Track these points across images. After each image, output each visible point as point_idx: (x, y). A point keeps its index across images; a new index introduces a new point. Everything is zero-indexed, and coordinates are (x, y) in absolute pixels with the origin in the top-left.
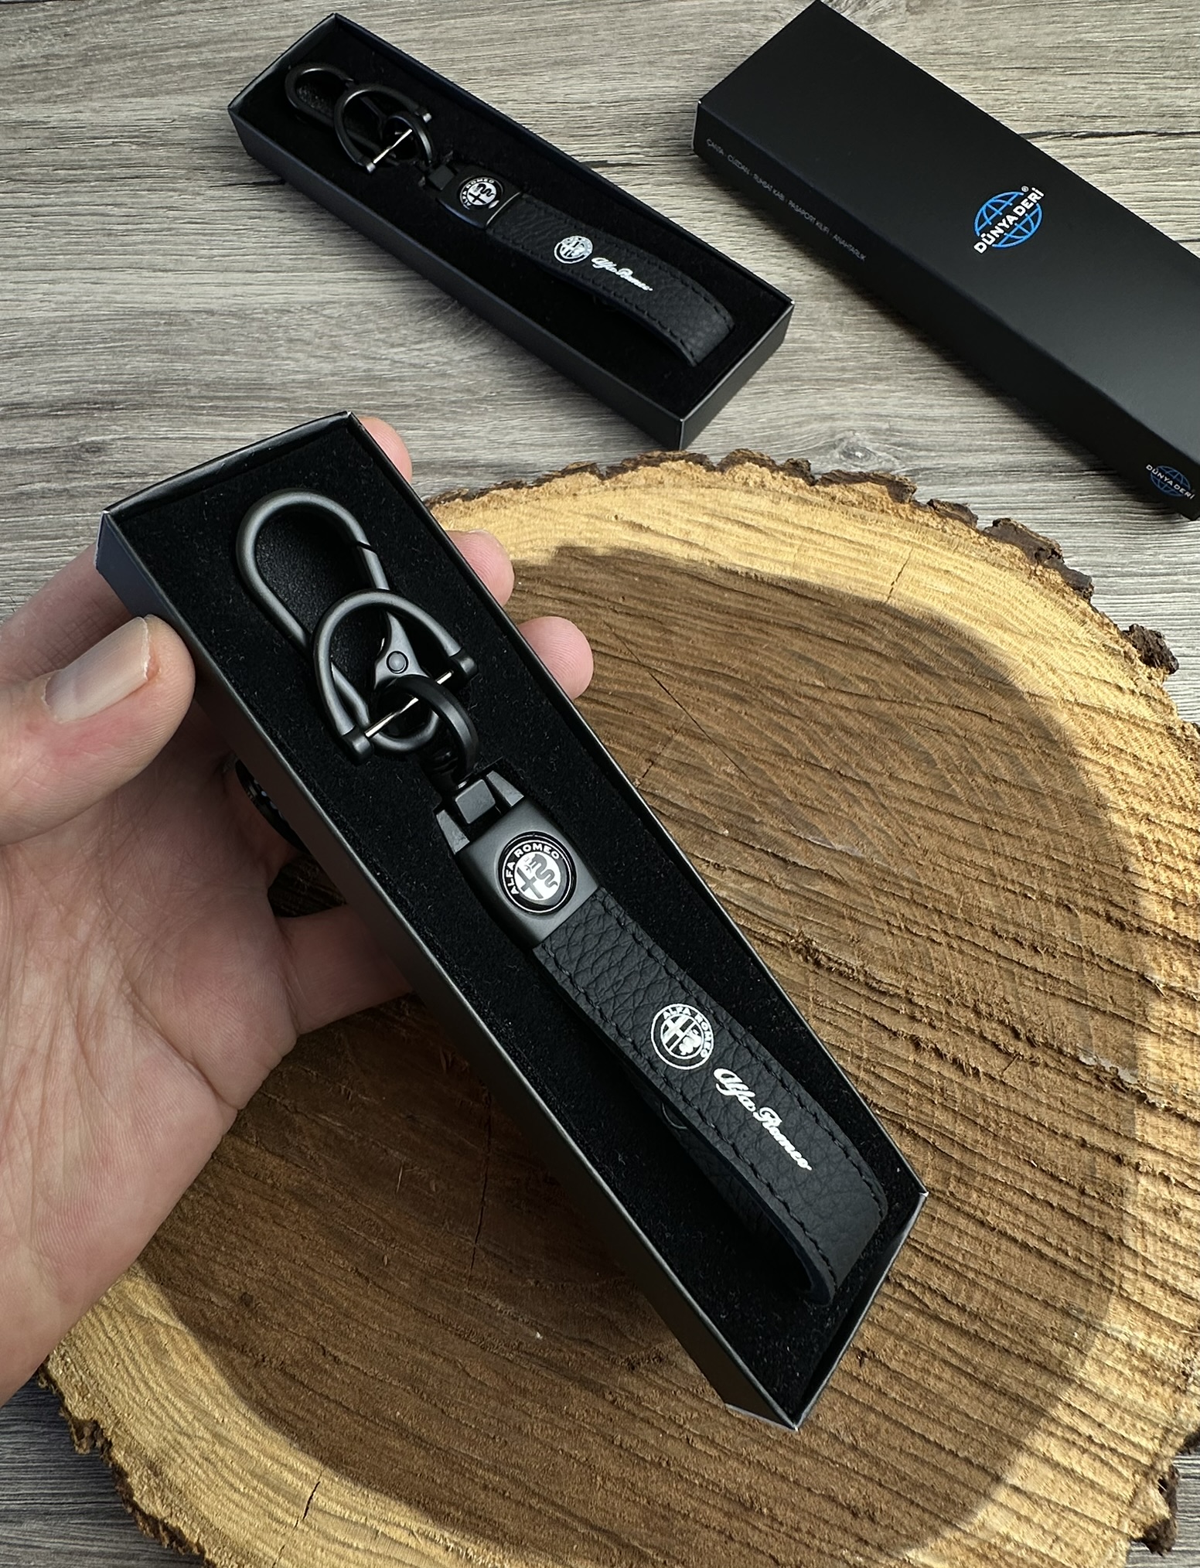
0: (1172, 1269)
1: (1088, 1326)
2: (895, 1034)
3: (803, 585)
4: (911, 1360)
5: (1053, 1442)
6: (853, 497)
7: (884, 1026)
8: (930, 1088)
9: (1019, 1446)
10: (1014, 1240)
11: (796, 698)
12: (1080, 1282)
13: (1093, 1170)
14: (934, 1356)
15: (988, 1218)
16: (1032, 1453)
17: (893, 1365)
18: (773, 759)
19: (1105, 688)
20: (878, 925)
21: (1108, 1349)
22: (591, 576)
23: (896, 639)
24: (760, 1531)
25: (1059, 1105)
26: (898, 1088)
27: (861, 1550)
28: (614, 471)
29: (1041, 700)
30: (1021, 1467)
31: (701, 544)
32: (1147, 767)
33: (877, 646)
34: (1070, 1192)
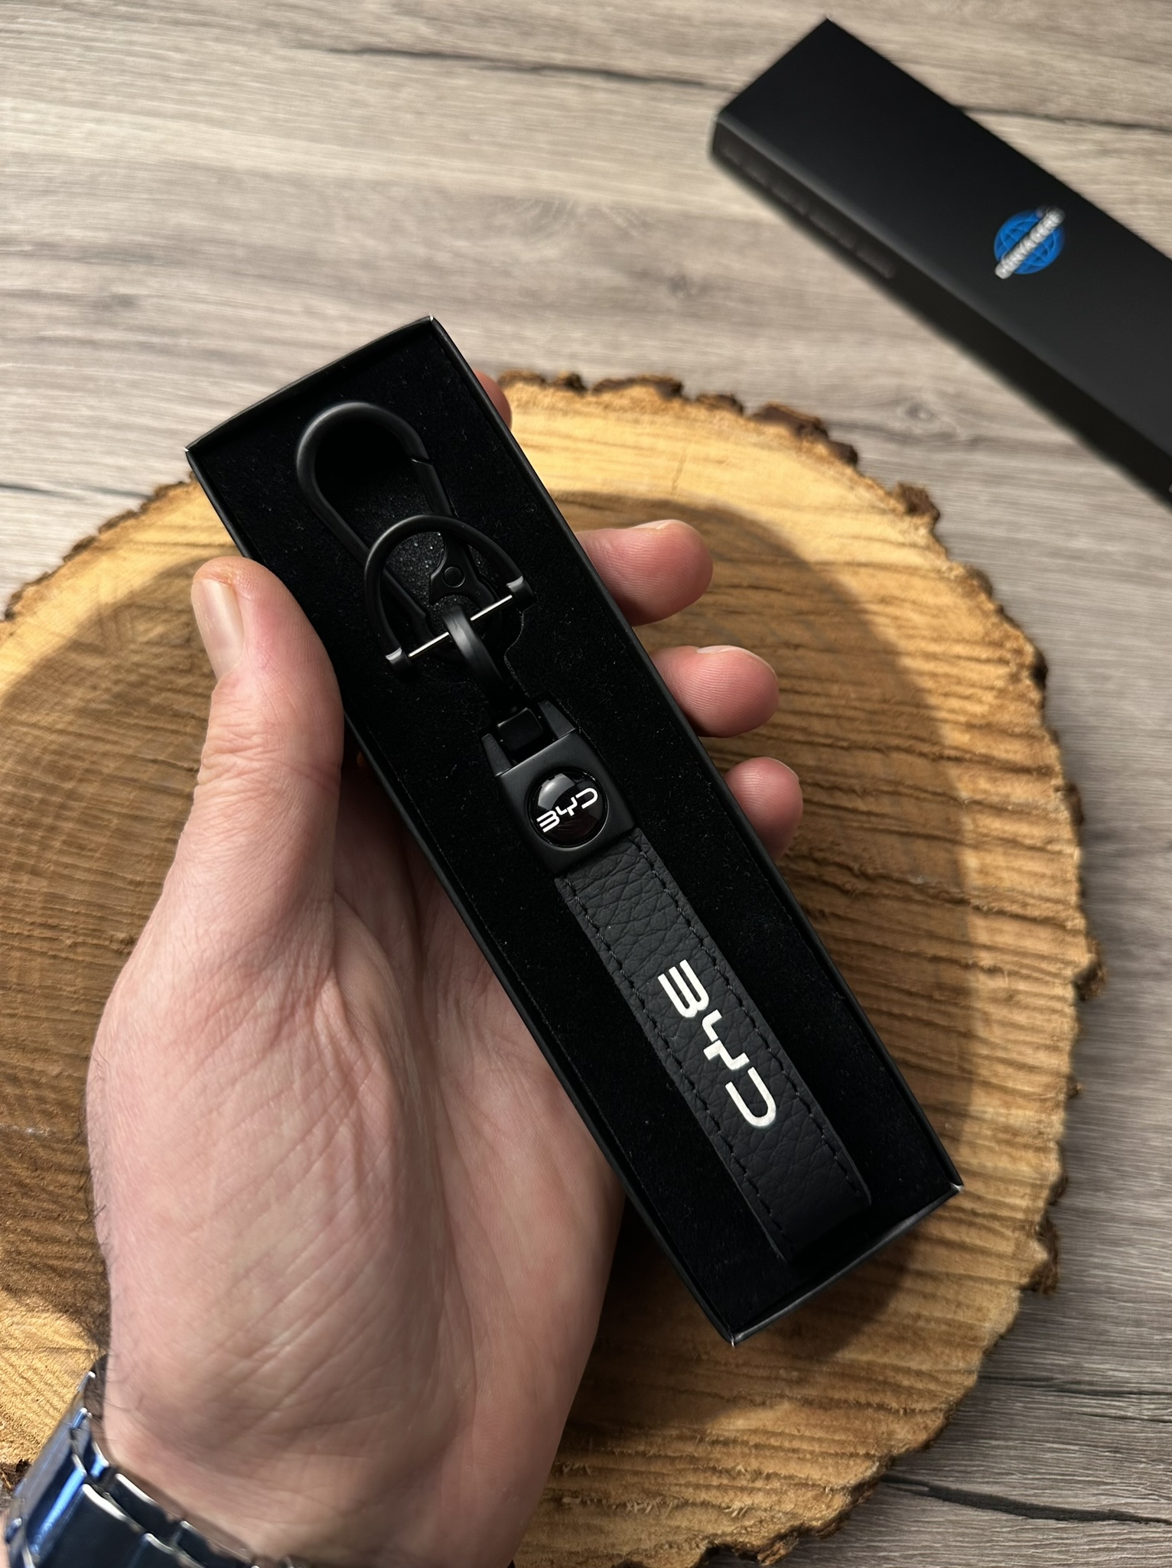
0: (1016, 1047)
1: (958, 1115)
3: (595, 495)
6: (624, 403)
12: (944, 1080)
13: (937, 976)
16: (928, 1240)
19: (878, 545)
29: (825, 567)
30: (921, 1253)
32: (926, 610)
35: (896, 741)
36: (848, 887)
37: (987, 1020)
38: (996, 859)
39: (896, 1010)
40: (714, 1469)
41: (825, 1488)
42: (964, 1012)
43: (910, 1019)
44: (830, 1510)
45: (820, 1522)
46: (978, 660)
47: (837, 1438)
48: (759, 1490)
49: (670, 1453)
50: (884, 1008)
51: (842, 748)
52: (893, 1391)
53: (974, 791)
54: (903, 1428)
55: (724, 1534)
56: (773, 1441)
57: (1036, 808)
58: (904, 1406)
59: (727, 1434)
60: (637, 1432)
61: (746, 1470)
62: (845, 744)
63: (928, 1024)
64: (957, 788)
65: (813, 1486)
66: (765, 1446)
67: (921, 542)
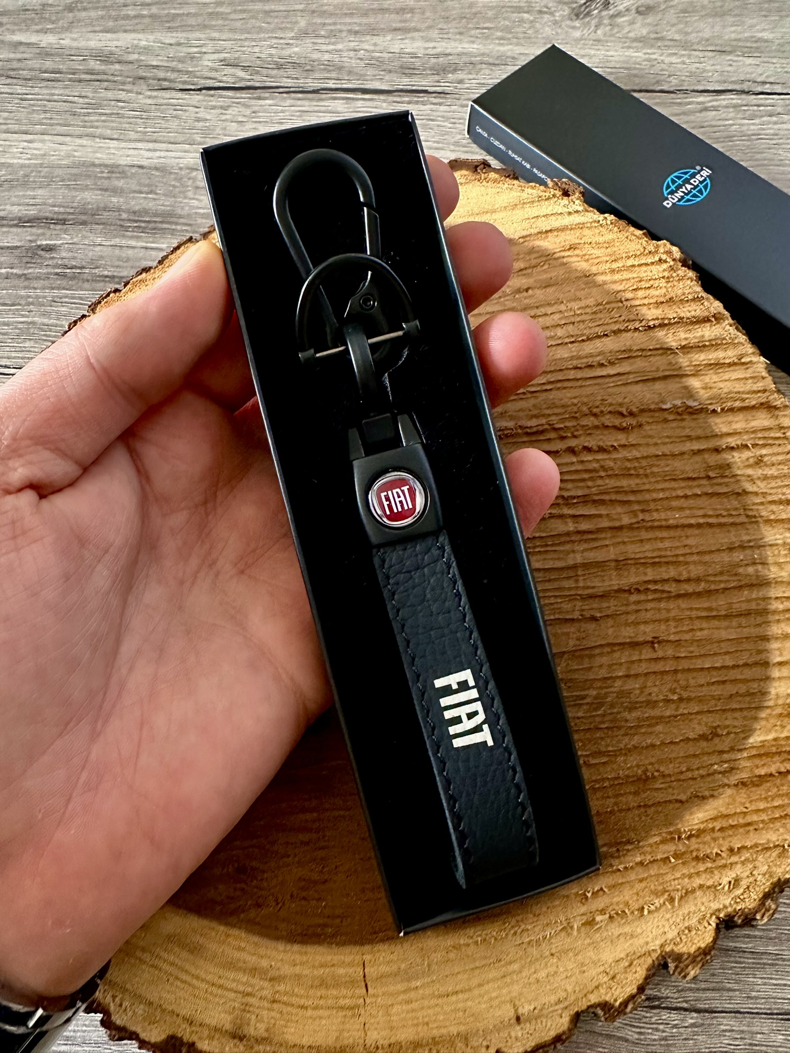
0: (779, 490)
1: (759, 547)
2: (557, 452)
4: (679, 629)
5: (783, 625)
8: (595, 470)
9: (766, 639)
10: (690, 526)
12: (739, 527)
13: (706, 463)
14: (691, 618)
15: (671, 522)
16: (777, 638)
17: (672, 638)
19: (553, 218)
21: (776, 552)
24: (661, 789)
25: (667, 440)
26: (577, 480)
27: (724, 759)
29: (525, 239)
30: (775, 649)
32: (600, 246)
34: (704, 482)
35: (615, 327)
36: (624, 425)
37: (752, 480)
38: (711, 378)
40: (697, 858)
41: (783, 846)
42: (732, 480)
43: (701, 495)
46: (647, 264)
47: (776, 804)
48: (737, 863)
49: (660, 856)
50: (680, 493)
51: (583, 341)
53: (680, 340)
55: (725, 907)
56: (731, 822)
57: (724, 339)
59: (696, 827)
60: (630, 847)
61: (721, 851)
62: (584, 338)
63: (712, 495)
64: (666, 343)
65: (776, 846)
66: (726, 828)
67: (581, 208)
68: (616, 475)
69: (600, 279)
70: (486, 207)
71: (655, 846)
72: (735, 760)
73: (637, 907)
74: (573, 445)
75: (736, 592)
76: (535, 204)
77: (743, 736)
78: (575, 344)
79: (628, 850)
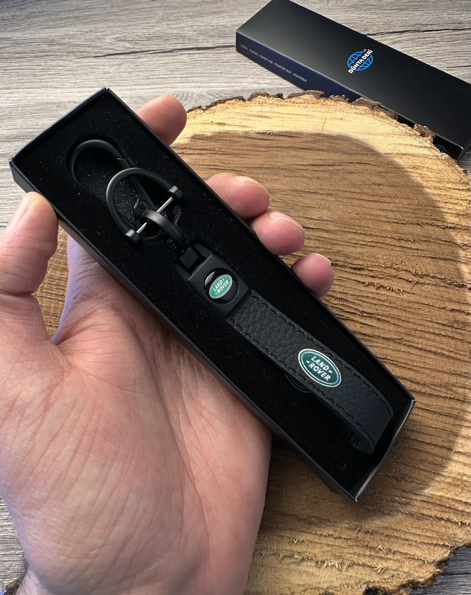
2: (364, 283)
3: (290, 132)
6: (301, 101)
7: (360, 281)
8: (384, 301)
10: (432, 352)
11: (296, 170)
12: (463, 363)
13: (455, 318)
15: (419, 345)
16: (463, 436)
18: (292, 193)
19: (410, 147)
20: (348, 244)
22: (207, 144)
23: (329, 144)
25: (435, 297)
26: (371, 303)
27: (404, 496)
28: (208, 107)
29: (388, 155)
30: (460, 443)
31: (247, 125)
32: (434, 171)
33: (322, 148)
34: (449, 329)
35: (426, 221)
36: (410, 279)
39: (436, 332)
40: (367, 547)
41: (424, 561)
43: (444, 336)
44: (428, 574)
45: (423, 580)
47: (427, 535)
48: (390, 559)
49: (346, 537)
50: (431, 331)
51: (403, 223)
52: (454, 513)
53: (464, 240)
54: (461, 532)
55: (374, 582)
56: (395, 534)
58: (460, 521)
59: (372, 528)
61: (383, 548)
62: (405, 222)
63: (453, 338)
64: (456, 240)
65: (418, 559)
66: (392, 536)
67: (429, 146)
68: (396, 308)
69: (427, 190)
70: (372, 131)
71: (344, 529)
72: (410, 499)
73: (321, 559)
74: (376, 282)
75: (446, 401)
76: (402, 137)
77: (421, 486)
78: (397, 224)
79: (328, 526)
